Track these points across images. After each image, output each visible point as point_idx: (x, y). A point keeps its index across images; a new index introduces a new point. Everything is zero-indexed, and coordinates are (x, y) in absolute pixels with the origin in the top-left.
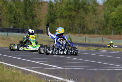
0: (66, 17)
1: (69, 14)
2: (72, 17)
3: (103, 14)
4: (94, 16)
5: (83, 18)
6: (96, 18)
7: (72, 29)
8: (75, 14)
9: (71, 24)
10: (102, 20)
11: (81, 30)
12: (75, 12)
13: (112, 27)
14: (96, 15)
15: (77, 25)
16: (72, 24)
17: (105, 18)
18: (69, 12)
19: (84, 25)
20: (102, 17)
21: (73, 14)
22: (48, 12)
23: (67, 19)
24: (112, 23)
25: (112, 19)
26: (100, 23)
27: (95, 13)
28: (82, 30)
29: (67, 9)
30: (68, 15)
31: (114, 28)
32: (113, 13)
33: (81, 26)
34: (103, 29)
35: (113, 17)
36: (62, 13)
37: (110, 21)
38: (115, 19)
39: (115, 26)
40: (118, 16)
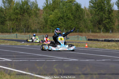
2: (18, 19)
3: (42, 17)
4: (36, 18)
5: (27, 20)
6: (38, 20)
7: (19, 29)
9: (18, 25)
10: (42, 21)
11: (26, 29)
12: (21, 16)
13: (50, 27)
15: (23, 26)
17: (44, 20)
18: (16, 15)
19: (28, 26)
23: (15, 21)
24: (50, 24)
25: (50, 21)
26: (41, 24)
29: (14, 14)
30: (16, 18)
31: (52, 27)
32: (51, 15)
33: (26, 27)
34: (43, 29)
35: (51, 19)
37: (49, 22)
38: (53, 20)
39: (53, 26)
40: (55, 18)
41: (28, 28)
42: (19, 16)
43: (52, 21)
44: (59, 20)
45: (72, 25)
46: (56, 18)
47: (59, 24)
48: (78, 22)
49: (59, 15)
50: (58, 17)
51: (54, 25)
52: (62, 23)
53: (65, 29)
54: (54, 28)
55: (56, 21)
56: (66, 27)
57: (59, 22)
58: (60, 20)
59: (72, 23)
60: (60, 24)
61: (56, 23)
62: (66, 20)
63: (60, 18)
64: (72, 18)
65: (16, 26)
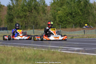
2: (27, 16)
3: (50, 13)
4: (44, 14)
5: (35, 17)
6: (46, 16)
7: (28, 26)
8: (29, 14)
9: (26, 22)
10: (51, 18)
11: (35, 26)
12: (29, 13)
13: (59, 23)
15: (31, 23)
16: (28, 22)
17: (53, 16)
18: (25, 12)
19: (37, 23)
20: (50, 15)
21: (27, 14)
22: (8, 13)
23: (23, 18)
24: (59, 20)
25: (59, 17)
29: (22, 11)
30: (24, 15)
31: (61, 23)
32: (59, 11)
33: (35, 24)
35: (60, 15)
36: (19, 14)
41: (37, 25)
42: (28, 13)
43: (60, 17)
44: (67, 16)
45: (81, 21)
46: (65, 14)
48: (87, 18)
51: (63, 21)
52: (71, 18)
53: (74, 25)
54: (63, 24)
55: (65, 17)
56: (75, 23)
57: (68, 18)
58: (69, 16)
59: (81, 18)
60: (69, 19)
61: (65, 19)
62: (75, 16)
63: (68, 14)
64: (80, 13)
65: (25, 23)
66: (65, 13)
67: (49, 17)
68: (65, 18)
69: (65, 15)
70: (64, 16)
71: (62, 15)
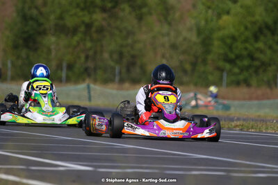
0: (75, 31)
1: (87, 19)
2: (94, 29)
3: (190, 22)
4: (166, 27)
5: (130, 33)
6: (172, 34)
7: (95, 69)
8: (104, 19)
9: (91, 53)
10: (190, 41)
11: (124, 70)
12: (105, 15)
13: (221, 64)
14: (170, 24)
15: (111, 56)
16: (95, 53)
17: (198, 36)
18: (86, 13)
19: (133, 57)
20: (190, 29)
21: (96, 20)
23: (80, 35)
24: (221, 51)
25: (222, 40)
26: (184, 52)
27: (169, 19)
28: (128, 70)
29: (78, 6)
30: (83, 22)
31: (228, 66)
32: (225, 17)
33: (125, 61)
34: (193, 70)
35: (226, 32)
36: (61, 18)
37: (216, 43)
38: (234, 38)
39: (231, 61)
40: (242, 29)
41: (131, 64)
42: (98, 17)
43: (229, 41)
44: (256, 38)
46: (246, 28)
47: (258, 55)
49: (257, 17)
50: (254, 23)
51: (239, 57)
52: (270, 48)
54: (236, 70)
55: (246, 41)
57: (260, 45)
58: (262, 37)
61: (246, 49)
63: (260, 30)
65: (83, 56)
66: (249, 25)
67: (185, 39)
68: (247, 45)
69: (248, 34)
70: (243, 38)
71: (236, 34)
